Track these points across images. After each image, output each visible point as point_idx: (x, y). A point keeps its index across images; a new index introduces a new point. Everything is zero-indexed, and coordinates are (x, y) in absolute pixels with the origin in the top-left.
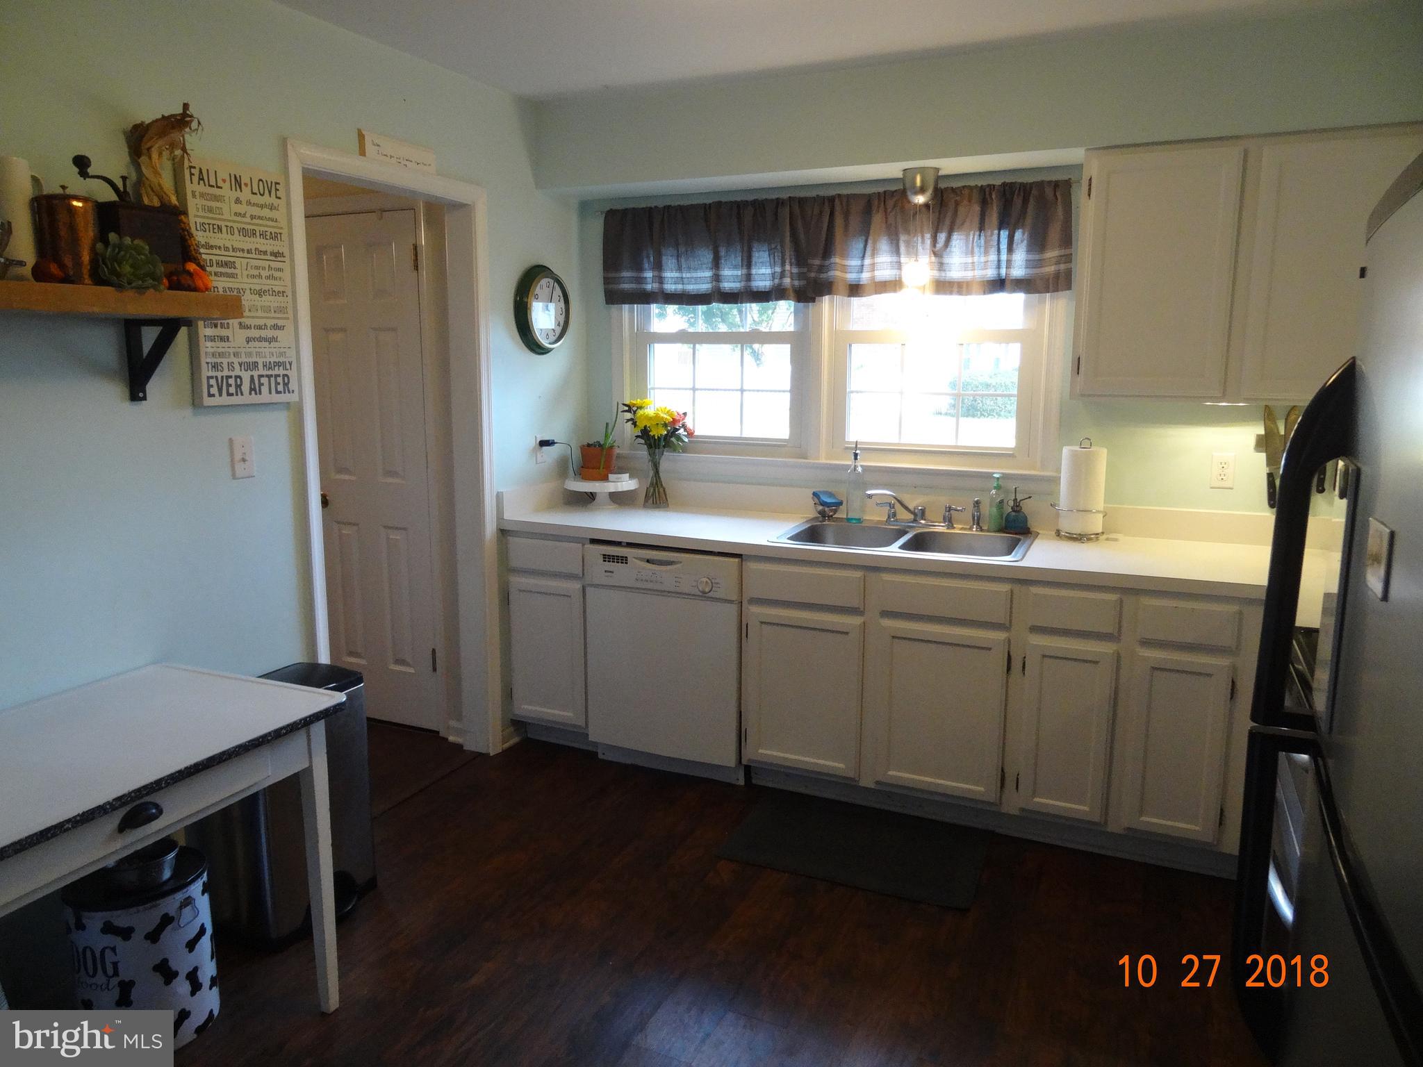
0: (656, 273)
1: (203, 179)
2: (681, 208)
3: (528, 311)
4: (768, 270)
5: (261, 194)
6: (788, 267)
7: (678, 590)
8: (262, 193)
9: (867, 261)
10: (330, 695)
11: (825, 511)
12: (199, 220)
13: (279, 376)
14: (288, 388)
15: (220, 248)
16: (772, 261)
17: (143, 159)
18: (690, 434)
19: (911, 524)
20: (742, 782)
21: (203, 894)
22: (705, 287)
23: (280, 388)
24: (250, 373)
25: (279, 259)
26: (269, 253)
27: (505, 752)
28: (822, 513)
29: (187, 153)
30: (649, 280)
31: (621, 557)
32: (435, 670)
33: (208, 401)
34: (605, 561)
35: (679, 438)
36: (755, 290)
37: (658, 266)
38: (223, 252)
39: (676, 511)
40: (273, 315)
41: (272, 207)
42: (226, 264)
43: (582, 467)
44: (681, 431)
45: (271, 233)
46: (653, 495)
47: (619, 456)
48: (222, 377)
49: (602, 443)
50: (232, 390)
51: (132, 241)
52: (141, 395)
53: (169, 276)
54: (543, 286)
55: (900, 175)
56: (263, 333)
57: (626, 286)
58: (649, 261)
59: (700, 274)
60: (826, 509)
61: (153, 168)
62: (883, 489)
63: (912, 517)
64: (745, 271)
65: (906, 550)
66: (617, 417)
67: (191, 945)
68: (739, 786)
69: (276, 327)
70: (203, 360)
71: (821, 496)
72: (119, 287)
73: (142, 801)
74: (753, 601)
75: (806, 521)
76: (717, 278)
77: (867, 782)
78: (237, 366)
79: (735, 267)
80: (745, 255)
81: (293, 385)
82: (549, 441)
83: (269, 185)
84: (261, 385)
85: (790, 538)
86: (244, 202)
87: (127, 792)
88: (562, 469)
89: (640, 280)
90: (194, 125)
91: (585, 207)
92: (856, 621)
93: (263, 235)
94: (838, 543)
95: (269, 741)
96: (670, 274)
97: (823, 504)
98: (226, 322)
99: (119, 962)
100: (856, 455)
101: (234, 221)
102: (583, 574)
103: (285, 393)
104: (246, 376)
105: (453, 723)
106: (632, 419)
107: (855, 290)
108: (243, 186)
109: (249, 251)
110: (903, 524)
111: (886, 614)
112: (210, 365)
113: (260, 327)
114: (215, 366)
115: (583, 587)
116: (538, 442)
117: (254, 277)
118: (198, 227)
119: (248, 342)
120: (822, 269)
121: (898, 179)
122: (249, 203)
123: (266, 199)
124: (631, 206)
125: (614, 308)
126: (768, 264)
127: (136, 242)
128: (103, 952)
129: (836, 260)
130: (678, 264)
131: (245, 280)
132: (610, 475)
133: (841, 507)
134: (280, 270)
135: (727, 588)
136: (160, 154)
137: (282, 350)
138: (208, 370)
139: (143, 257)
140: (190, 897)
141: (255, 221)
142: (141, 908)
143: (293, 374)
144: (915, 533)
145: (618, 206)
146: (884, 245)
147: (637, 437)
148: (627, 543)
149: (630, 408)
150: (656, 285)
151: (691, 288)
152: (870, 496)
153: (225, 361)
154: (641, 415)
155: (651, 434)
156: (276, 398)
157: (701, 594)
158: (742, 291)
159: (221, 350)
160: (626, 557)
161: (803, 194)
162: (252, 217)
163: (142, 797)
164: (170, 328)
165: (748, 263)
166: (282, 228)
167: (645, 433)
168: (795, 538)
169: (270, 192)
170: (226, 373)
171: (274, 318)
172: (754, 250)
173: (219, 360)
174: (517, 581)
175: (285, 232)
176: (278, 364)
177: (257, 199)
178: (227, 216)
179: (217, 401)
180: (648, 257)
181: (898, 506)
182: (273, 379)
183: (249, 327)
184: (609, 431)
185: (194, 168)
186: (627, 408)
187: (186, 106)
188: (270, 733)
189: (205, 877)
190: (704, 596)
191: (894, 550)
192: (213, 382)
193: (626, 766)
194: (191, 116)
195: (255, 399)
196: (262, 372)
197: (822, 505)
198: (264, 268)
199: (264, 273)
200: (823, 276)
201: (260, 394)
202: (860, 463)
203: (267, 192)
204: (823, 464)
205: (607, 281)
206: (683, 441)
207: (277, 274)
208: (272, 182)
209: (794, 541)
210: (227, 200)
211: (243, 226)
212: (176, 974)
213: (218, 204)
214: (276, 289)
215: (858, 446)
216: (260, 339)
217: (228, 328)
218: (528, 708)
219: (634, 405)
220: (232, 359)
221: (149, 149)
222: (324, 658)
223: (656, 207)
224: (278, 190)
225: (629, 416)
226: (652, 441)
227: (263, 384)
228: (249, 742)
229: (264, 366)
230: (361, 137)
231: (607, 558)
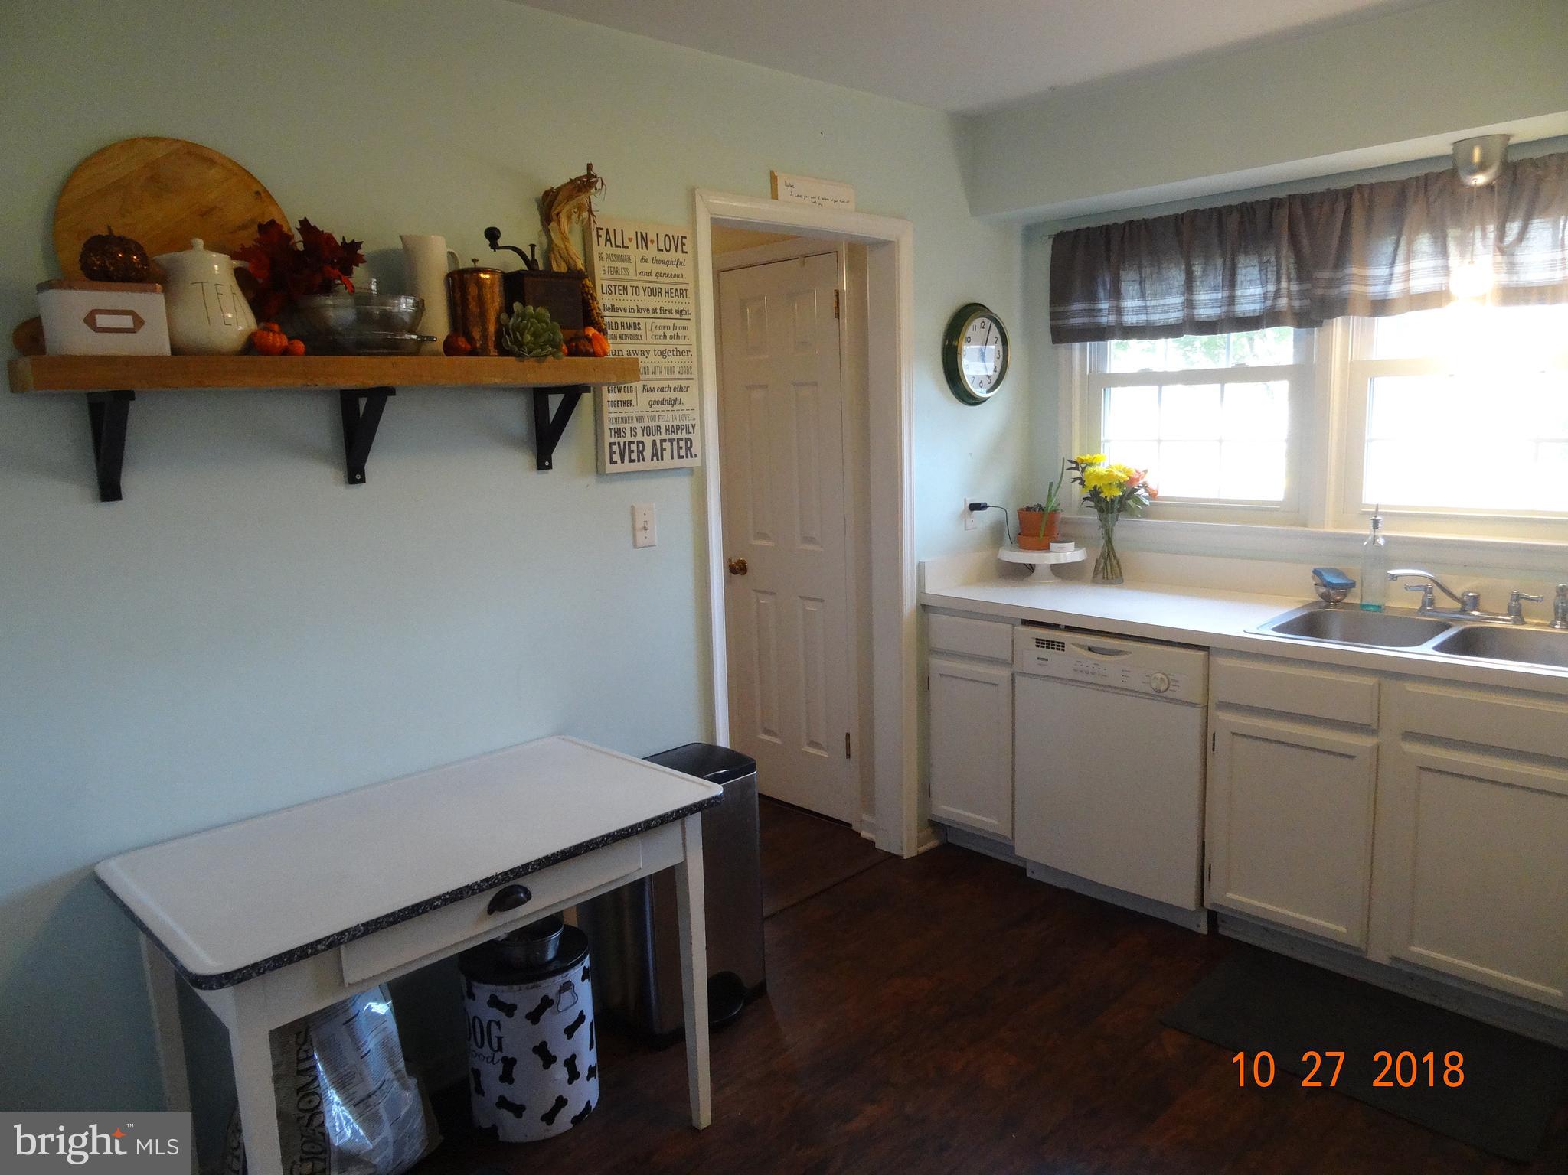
0: (1114, 303)
1: (610, 240)
2: (1145, 222)
3: (959, 356)
4: (1258, 290)
5: (667, 251)
6: (1284, 284)
7: (1124, 685)
8: (668, 249)
9: (1399, 268)
10: (707, 786)
11: (1329, 594)
12: (605, 283)
13: (682, 439)
14: (691, 452)
15: (625, 309)
16: (1264, 277)
17: (553, 224)
18: (1153, 496)
19: (1457, 616)
20: (1204, 929)
21: (583, 980)
22: (1174, 316)
23: (683, 452)
24: (652, 438)
25: (684, 317)
26: (673, 312)
27: (920, 857)
28: (1327, 598)
29: (593, 216)
30: (1105, 312)
31: (1058, 642)
32: (848, 756)
33: (610, 468)
34: (1038, 646)
35: (1138, 500)
36: (1241, 315)
37: (1116, 294)
38: (628, 314)
39: (1129, 588)
40: (677, 376)
41: (677, 263)
42: (631, 326)
43: (1019, 534)
44: (1141, 492)
45: (676, 290)
46: (1103, 569)
47: (1065, 522)
48: (625, 443)
49: (1044, 506)
50: (634, 456)
51: (534, 310)
52: (547, 463)
53: (568, 342)
54: (975, 327)
55: (1449, 150)
56: (667, 396)
57: (1078, 321)
58: (1105, 289)
59: (1170, 301)
60: (1332, 592)
61: (562, 233)
62: (1414, 568)
63: (1459, 606)
64: (1226, 293)
65: (1446, 652)
66: (1062, 476)
67: (570, 1031)
68: (1203, 935)
69: (680, 389)
70: (607, 426)
71: (1324, 573)
72: (520, 356)
73: (511, 883)
74: (1225, 706)
75: (1303, 607)
76: (1190, 304)
77: (1379, 954)
78: (639, 431)
79: (1215, 289)
80: (1228, 272)
81: (696, 449)
82: (980, 504)
83: (676, 240)
84: (663, 449)
85: (1275, 629)
86: (650, 260)
87: (495, 874)
88: (997, 535)
89: (1094, 313)
90: (599, 185)
91: (1030, 232)
92: (1366, 742)
93: (668, 293)
94: (1346, 638)
95: (638, 833)
96: (1130, 303)
97: (1327, 585)
98: (628, 385)
99: (502, 1037)
100: (1376, 523)
101: (639, 281)
102: (1013, 661)
103: (687, 457)
104: (648, 442)
105: (865, 817)
106: (1080, 478)
107: (1380, 307)
108: (649, 243)
109: (654, 311)
110: (1446, 615)
111: (1410, 736)
112: (613, 431)
113: (662, 390)
114: (618, 432)
115: (1013, 675)
116: (968, 505)
117: (659, 337)
118: (604, 289)
119: (651, 406)
120: (1332, 283)
121: (1448, 155)
122: (655, 261)
123: (673, 255)
124: (1083, 226)
125: (1062, 347)
126: (1258, 282)
127: (539, 309)
128: (490, 1023)
129: (1354, 270)
130: (1142, 292)
131: (650, 341)
132: (1051, 544)
133: (1353, 589)
134: (686, 328)
135: (1189, 686)
136: (569, 218)
137: (685, 412)
138: (611, 436)
139: (544, 325)
140: (569, 981)
141: (661, 279)
142: (523, 986)
143: (696, 437)
144: (1462, 628)
145: (1071, 227)
146: (1424, 243)
147: (1085, 499)
148: (1066, 626)
149: (1077, 465)
150: (1113, 318)
151: (1157, 318)
152: (1394, 577)
153: (628, 426)
154: (1091, 473)
155: (1103, 495)
156: (677, 463)
157: (1154, 693)
158: (1223, 317)
159: (623, 415)
160: (1064, 643)
161: (1306, 190)
162: (658, 275)
163: (508, 881)
164: (572, 395)
165: (1231, 283)
166: (687, 284)
167: (1095, 495)
168: (1284, 629)
169: (676, 248)
170: (628, 438)
171: (679, 379)
172: (1239, 265)
173: (621, 426)
174: (937, 663)
175: (691, 288)
176: (681, 428)
177: (665, 256)
178: (632, 276)
179: (619, 467)
180: (1104, 284)
181: (1437, 591)
182: (675, 443)
183: (652, 390)
184: (1053, 492)
185: (602, 229)
186: (1074, 466)
187: (590, 167)
188: (640, 824)
189: (587, 962)
190: (1158, 695)
191: (1426, 652)
192: (615, 448)
193: (1058, 890)
194: (596, 177)
195: (656, 464)
196: (664, 436)
197: (1325, 586)
198: (668, 328)
199: (668, 333)
200: (1334, 292)
201: (662, 459)
202: (1380, 533)
203: (673, 247)
204: (1332, 534)
205: (1054, 316)
206: (1143, 504)
207: (681, 333)
208: (678, 237)
209: (1280, 632)
210: (633, 260)
211: (648, 285)
212: (554, 1059)
213: (625, 265)
214: (681, 348)
215: (1379, 510)
216: (663, 402)
217: (631, 392)
218: (948, 810)
219: (1082, 461)
220: (635, 424)
221: (558, 215)
222: (723, 741)
223: (1115, 224)
224: (684, 245)
225: (1076, 474)
226: (1104, 505)
227: (665, 449)
228: (618, 831)
229: (666, 430)
230: (774, 179)
231: (1041, 643)
